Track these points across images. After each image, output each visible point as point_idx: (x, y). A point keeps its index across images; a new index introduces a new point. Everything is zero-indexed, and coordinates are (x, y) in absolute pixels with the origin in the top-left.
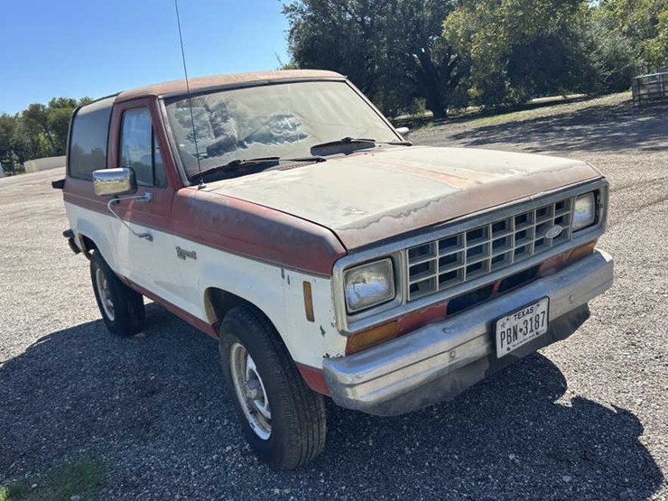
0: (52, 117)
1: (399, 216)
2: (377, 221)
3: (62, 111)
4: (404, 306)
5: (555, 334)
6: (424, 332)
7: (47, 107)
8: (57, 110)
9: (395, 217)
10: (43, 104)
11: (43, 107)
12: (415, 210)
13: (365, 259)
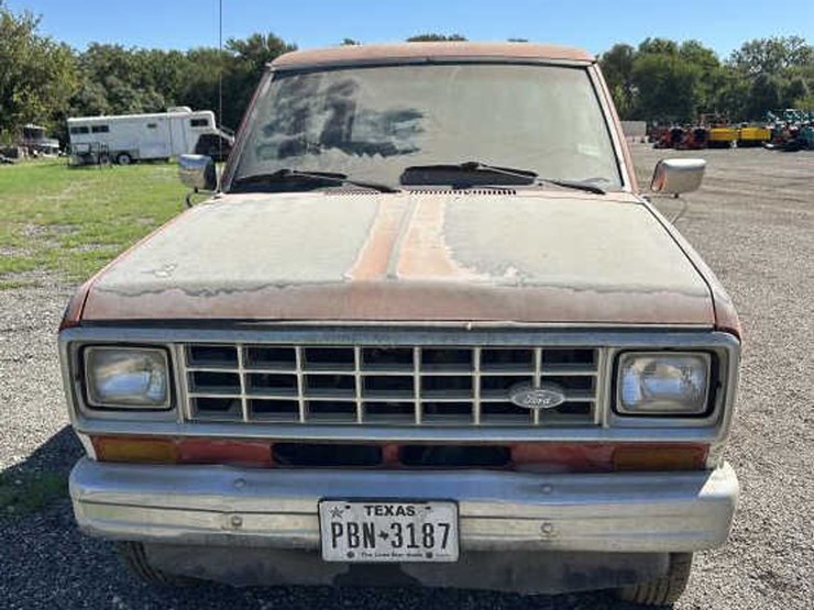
0: (638, 65)
1: (196, 294)
2: (158, 292)
3: (653, 58)
4: (182, 426)
5: (514, 577)
6: (203, 472)
7: (637, 49)
8: (648, 55)
9: (189, 293)
10: (631, 45)
11: (631, 49)
12: (229, 292)
13: (122, 340)
